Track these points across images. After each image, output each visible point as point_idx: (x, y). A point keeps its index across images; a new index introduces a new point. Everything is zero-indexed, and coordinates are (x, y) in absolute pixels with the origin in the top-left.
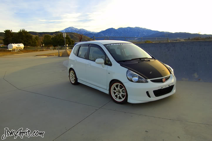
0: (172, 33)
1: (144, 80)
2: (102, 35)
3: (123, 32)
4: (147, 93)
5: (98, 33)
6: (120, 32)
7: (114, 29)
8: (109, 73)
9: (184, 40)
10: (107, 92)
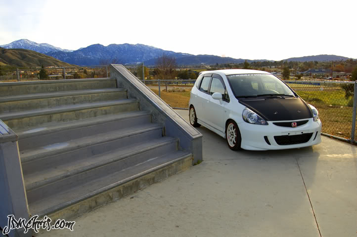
0: (193, 57)
1: (262, 121)
2: (82, 56)
3: (116, 51)
4: (266, 138)
5: (75, 52)
6: (112, 52)
7: (102, 45)
8: (226, 111)
9: (211, 66)
10: (223, 135)
